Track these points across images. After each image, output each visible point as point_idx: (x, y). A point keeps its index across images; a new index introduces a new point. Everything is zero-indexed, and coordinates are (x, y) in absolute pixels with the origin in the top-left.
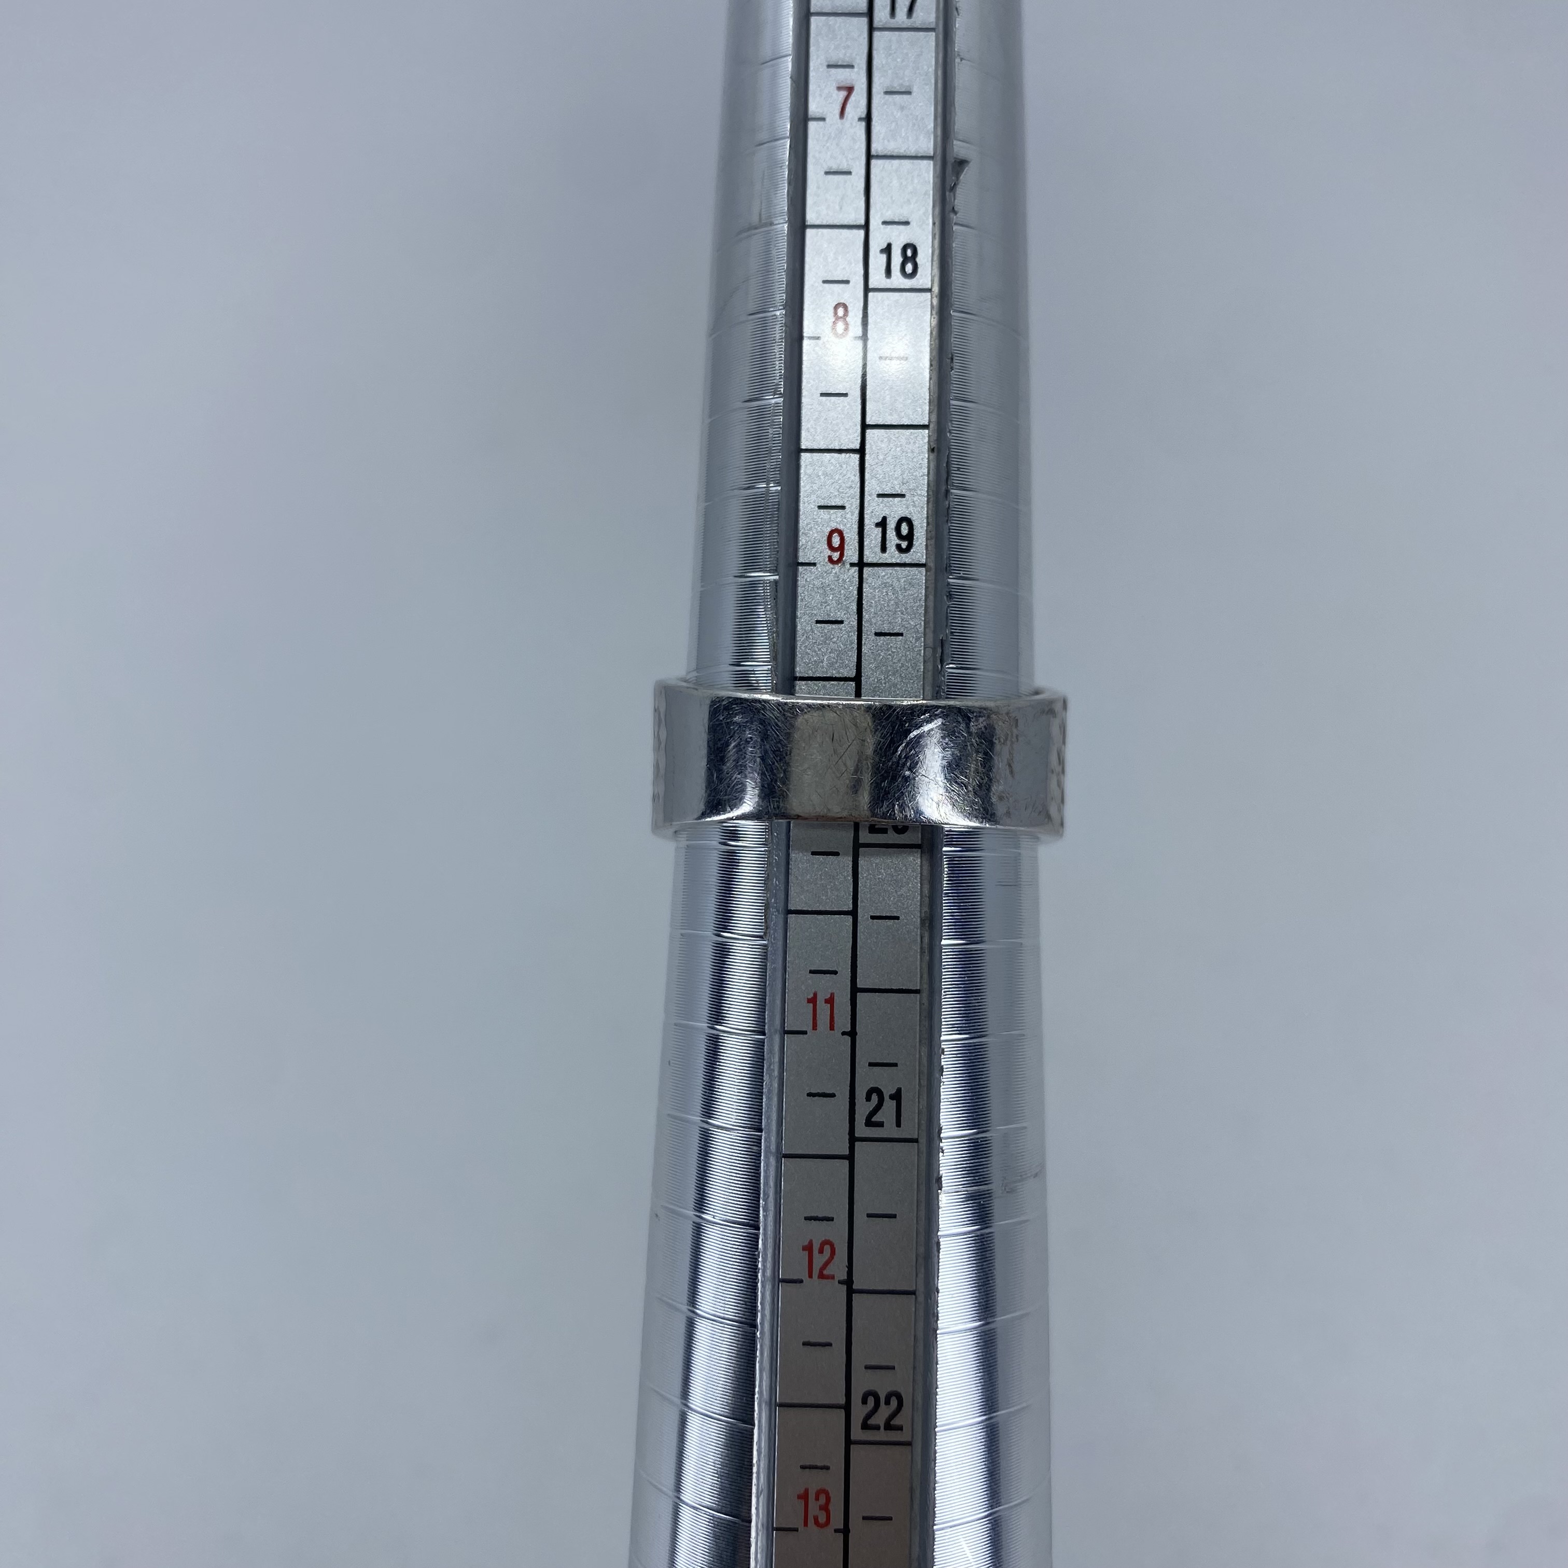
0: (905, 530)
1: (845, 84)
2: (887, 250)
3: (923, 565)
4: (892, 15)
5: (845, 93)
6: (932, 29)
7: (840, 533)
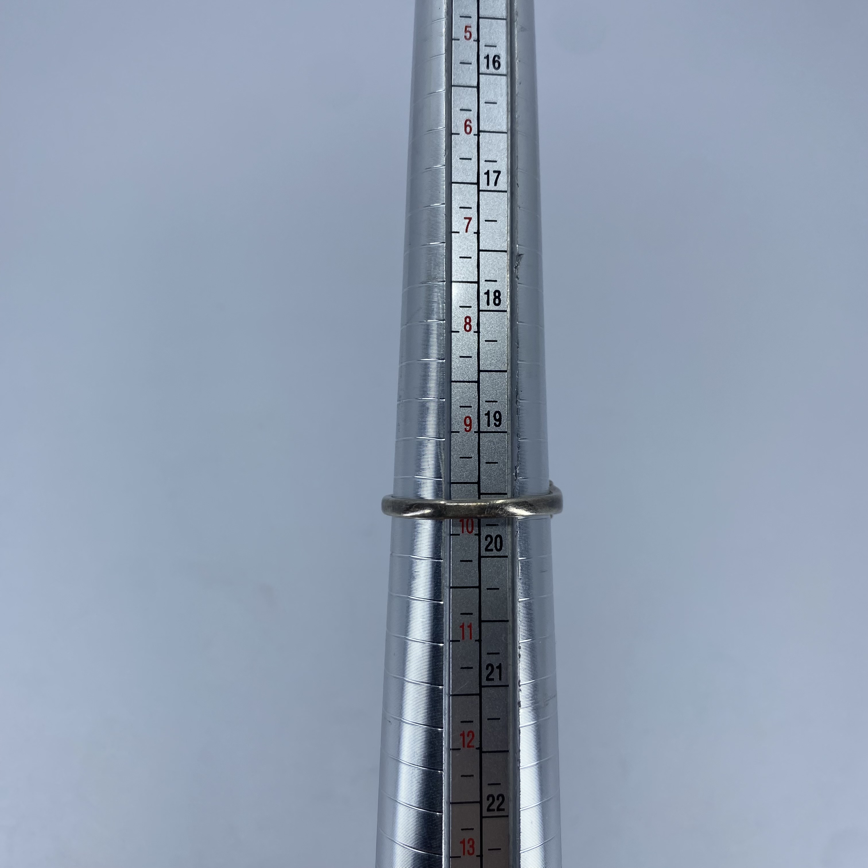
0: (498, 416)
1: (468, 217)
2: (487, 293)
3: (506, 432)
4: (488, 184)
5: (467, 221)
6: (506, 192)
7: (470, 418)
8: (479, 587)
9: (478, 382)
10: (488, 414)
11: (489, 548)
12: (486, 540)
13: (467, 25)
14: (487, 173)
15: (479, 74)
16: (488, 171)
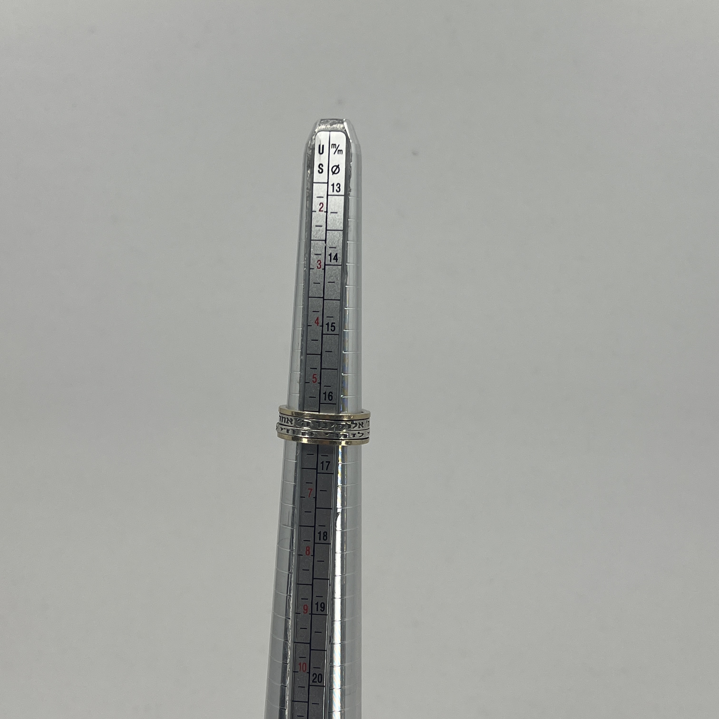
0: (323, 606)
1: (310, 488)
2: (320, 533)
3: (327, 615)
4: (323, 469)
5: (310, 490)
6: (333, 474)
7: (306, 605)
8: (308, 702)
9: (312, 585)
10: (317, 604)
11: (315, 681)
12: (313, 676)
13: (315, 374)
14: (322, 463)
15: (320, 403)
16: (323, 462)
